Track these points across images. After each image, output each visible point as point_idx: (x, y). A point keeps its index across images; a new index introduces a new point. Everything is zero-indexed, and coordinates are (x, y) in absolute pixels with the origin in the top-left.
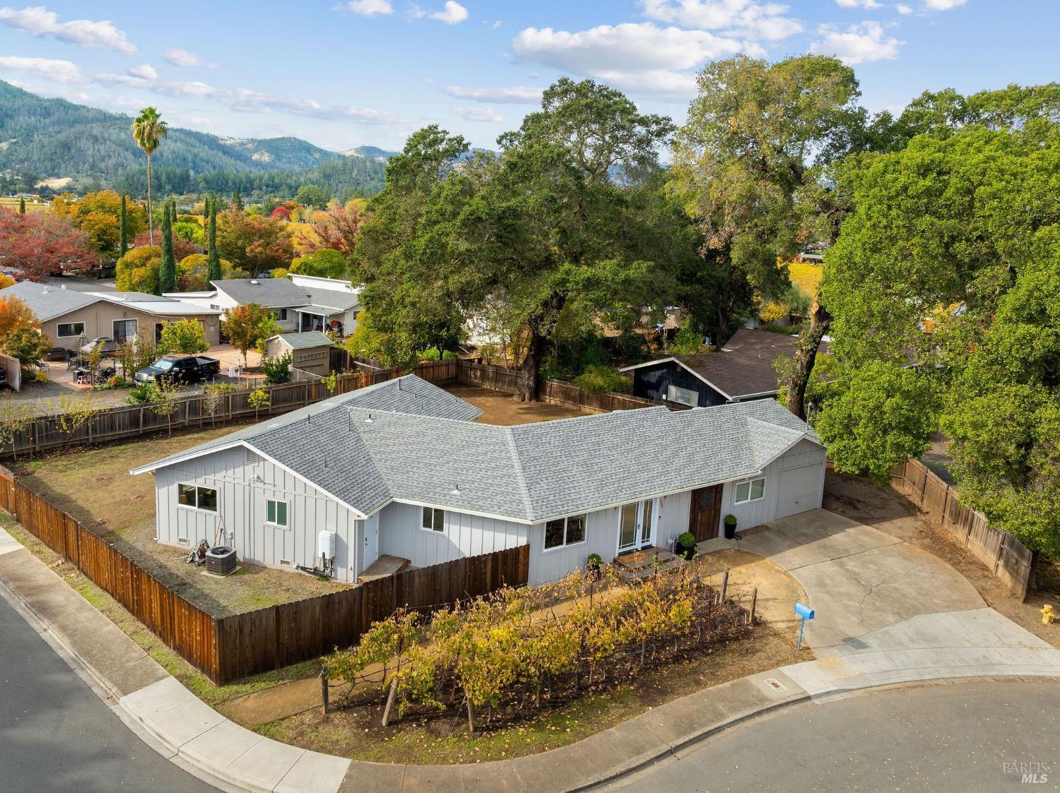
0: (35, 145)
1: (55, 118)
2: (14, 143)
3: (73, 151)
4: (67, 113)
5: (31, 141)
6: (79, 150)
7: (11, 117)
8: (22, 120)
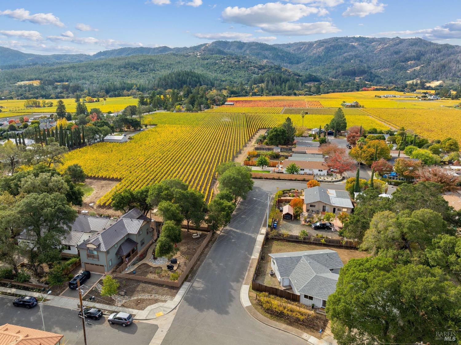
0: (430, 67)
1: (442, 53)
2: (422, 67)
3: (446, 68)
4: (448, 50)
5: (429, 65)
6: (450, 68)
7: (424, 55)
8: (428, 56)
